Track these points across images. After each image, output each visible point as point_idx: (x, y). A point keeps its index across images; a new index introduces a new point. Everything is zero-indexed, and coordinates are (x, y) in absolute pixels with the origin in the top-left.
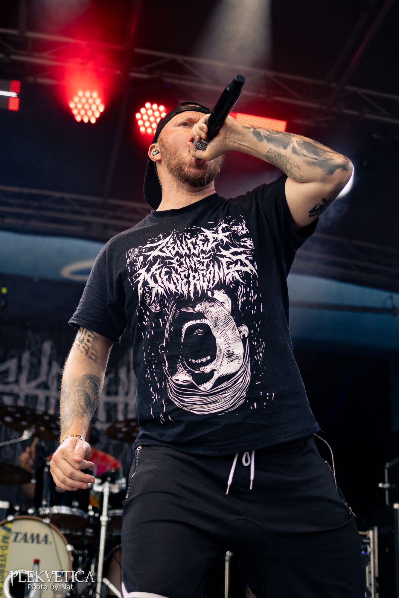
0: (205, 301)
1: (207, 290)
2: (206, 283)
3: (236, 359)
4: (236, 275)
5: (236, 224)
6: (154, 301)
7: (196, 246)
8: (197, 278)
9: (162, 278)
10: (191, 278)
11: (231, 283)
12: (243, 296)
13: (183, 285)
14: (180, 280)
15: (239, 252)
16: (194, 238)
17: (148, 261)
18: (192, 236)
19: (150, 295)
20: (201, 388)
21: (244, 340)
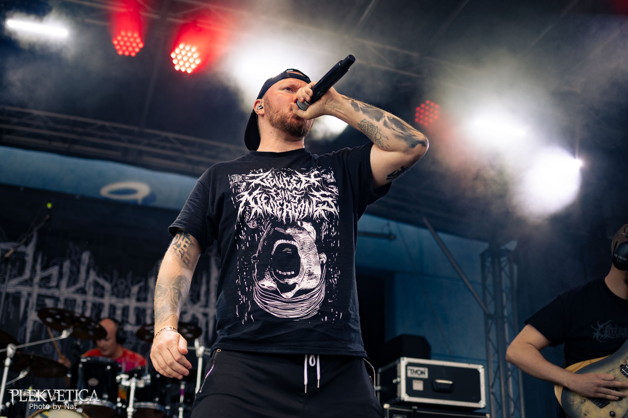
0: (295, 228)
1: (297, 220)
2: (297, 214)
3: (315, 278)
4: (323, 213)
5: (326, 173)
6: (252, 219)
7: (290, 184)
8: (289, 207)
9: (262, 202)
10: (285, 207)
11: (317, 218)
12: (326, 231)
13: (278, 211)
14: (276, 206)
15: (327, 195)
16: (288, 177)
17: (251, 187)
18: (287, 175)
19: (249, 213)
20: (284, 295)
21: (322, 265)
